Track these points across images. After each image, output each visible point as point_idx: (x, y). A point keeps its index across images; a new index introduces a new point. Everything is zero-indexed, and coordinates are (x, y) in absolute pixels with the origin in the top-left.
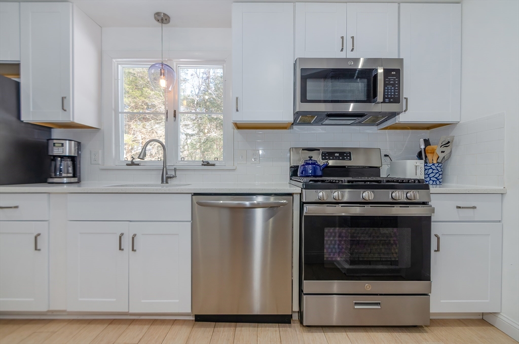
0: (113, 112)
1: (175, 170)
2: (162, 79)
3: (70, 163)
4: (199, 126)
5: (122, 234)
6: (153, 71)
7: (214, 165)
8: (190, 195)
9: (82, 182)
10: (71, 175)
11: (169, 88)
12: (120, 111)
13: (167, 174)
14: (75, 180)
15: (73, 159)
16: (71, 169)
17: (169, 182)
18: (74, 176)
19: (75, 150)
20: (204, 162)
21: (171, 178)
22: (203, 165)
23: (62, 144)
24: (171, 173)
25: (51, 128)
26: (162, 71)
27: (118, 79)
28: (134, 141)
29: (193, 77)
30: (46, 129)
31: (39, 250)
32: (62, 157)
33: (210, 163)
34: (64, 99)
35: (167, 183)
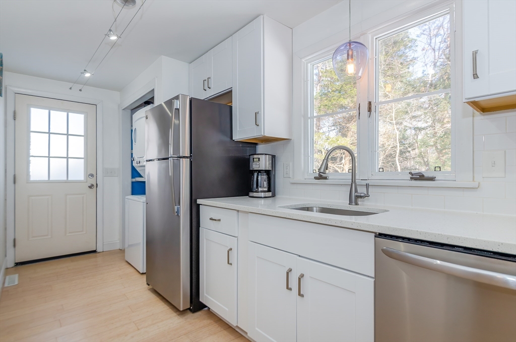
0: (302, 118)
1: (367, 186)
2: (349, 63)
3: (265, 177)
4: (434, 114)
5: (290, 270)
6: (339, 58)
7: (432, 179)
8: (374, 234)
9: (277, 196)
10: (266, 189)
11: (359, 73)
12: (309, 116)
13: (356, 191)
14: (270, 194)
15: (268, 172)
16: (265, 184)
17: (359, 203)
18: (269, 190)
19: (269, 164)
20: (412, 175)
21: (361, 197)
22: (412, 178)
23: (259, 159)
24: (362, 190)
25: (256, 144)
26: (350, 53)
27: (307, 80)
28: (351, 144)
29: (424, 51)
30: (252, 145)
31: (231, 264)
32: (259, 171)
33: (426, 175)
34: (257, 114)
35: (357, 204)
